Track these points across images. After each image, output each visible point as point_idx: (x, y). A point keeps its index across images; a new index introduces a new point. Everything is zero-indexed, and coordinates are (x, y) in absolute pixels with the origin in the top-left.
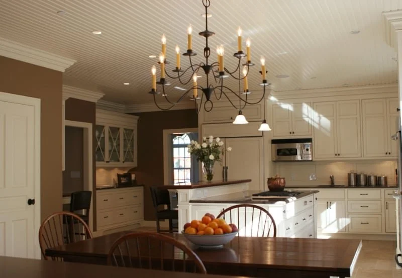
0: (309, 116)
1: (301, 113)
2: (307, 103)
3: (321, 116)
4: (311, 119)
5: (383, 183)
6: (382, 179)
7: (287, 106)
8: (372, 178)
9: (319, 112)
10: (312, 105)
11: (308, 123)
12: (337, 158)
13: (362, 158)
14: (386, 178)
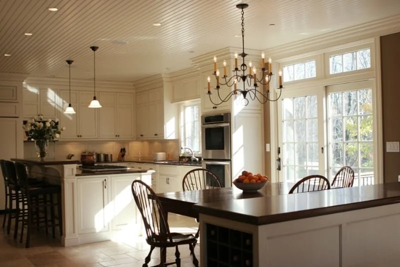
0: (56, 102)
1: (46, 97)
2: (53, 90)
3: (64, 102)
4: (58, 105)
5: (110, 159)
6: (109, 156)
7: (34, 90)
8: (102, 156)
9: (63, 99)
10: (58, 92)
11: (55, 108)
12: (80, 139)
13: (99, 139)
14: (111, 155)
